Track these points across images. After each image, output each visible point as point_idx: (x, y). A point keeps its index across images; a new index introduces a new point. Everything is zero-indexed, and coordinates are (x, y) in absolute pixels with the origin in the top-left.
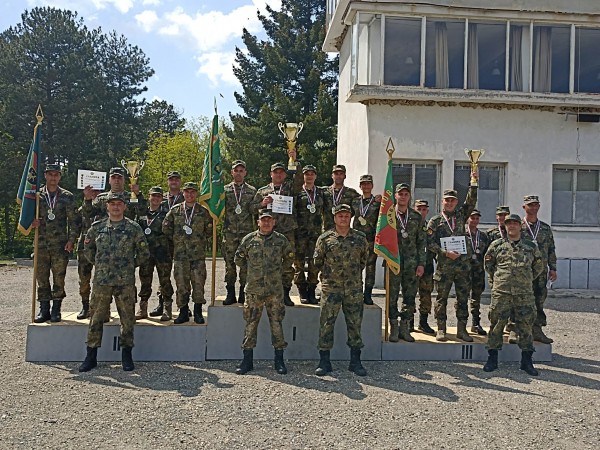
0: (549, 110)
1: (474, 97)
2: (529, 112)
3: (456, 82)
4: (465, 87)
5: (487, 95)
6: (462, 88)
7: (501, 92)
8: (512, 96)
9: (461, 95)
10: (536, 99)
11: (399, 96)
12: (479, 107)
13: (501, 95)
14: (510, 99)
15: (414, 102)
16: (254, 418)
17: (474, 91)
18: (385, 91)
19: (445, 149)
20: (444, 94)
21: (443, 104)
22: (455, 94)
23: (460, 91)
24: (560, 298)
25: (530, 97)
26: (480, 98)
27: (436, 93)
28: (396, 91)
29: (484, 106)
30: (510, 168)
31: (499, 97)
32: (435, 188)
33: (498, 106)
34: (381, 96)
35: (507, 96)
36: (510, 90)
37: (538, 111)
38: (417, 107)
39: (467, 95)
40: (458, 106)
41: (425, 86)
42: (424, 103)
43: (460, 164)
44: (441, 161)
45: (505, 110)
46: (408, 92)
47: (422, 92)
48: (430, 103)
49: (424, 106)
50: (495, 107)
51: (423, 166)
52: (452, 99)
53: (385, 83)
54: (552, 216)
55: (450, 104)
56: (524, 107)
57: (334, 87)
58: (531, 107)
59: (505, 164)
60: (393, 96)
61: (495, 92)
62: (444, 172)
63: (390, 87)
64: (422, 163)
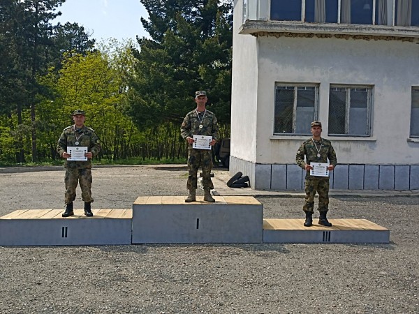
0: (409, 41)
1: (346, 31)
2: (393, 42)
3: (331, 18)
4: (339, 22)
5: (357, 29)
6: (336, 22)
7: (369, 26)
8: (378, 29)
9: (335, 28)
10: (398, 31)
11: (283, 29)
12: (351, 38)
13: (369, 29)
14: (376, 32)
15: (296, 35)
16: (171, 278)
17: (346, 25)
18: (271, 26)
19: (322, 74)
20: (321, 28)
21: (321, 36)
22: (331, 28)
23: (334, 25)
24: (414, 197)
25: (393, 30)
26: (351, 31)
27: (314, 27)
28: (281, 26)
29: (355, 37)
30: (376, 90)
31: (367, 30)
32: (314, 106)
33: (367, 37)
34: (269, 29)
35: (373, 29)
36: (376, 24)
37: (400, 41)
38: (298, 39)
39: (340, 29)
40: (333, 37)
41: (305, 20)
42: (304, 35)
43: (334, 86)
44: (319, 84)
45: (372, 41)
46: (291, 26)
47: (303, 27)
48: (310, 35)
49: (304, 38)
50: (364, 38)
51: (304, 88)
52: (328, 31)
53: (271, 19)
54: (411, 129)
55: (327, 36)
56: (388, 38)
57: (230, 13)
58: (394, 38)
59: (372, 86)
60: (278, 29)
61: (364, 26)
62: (321, 93)
63: (276, 22)
64: (303, 85)
